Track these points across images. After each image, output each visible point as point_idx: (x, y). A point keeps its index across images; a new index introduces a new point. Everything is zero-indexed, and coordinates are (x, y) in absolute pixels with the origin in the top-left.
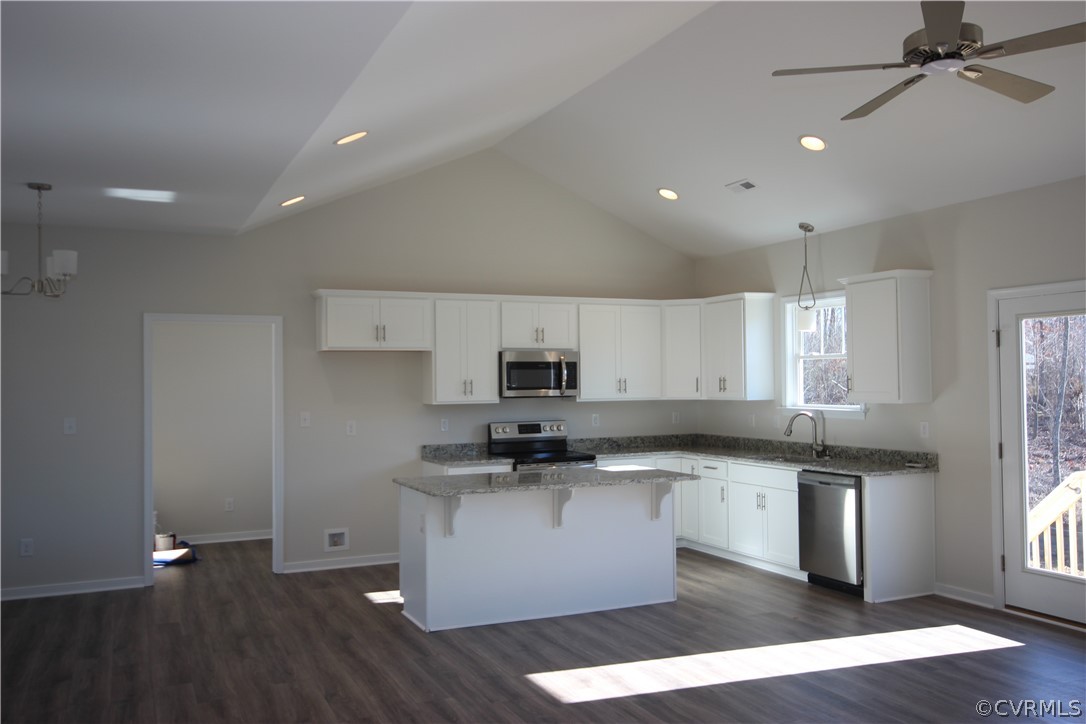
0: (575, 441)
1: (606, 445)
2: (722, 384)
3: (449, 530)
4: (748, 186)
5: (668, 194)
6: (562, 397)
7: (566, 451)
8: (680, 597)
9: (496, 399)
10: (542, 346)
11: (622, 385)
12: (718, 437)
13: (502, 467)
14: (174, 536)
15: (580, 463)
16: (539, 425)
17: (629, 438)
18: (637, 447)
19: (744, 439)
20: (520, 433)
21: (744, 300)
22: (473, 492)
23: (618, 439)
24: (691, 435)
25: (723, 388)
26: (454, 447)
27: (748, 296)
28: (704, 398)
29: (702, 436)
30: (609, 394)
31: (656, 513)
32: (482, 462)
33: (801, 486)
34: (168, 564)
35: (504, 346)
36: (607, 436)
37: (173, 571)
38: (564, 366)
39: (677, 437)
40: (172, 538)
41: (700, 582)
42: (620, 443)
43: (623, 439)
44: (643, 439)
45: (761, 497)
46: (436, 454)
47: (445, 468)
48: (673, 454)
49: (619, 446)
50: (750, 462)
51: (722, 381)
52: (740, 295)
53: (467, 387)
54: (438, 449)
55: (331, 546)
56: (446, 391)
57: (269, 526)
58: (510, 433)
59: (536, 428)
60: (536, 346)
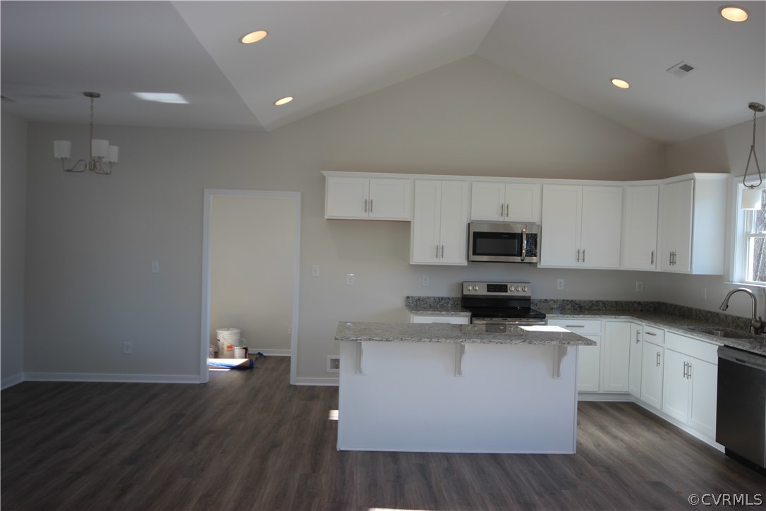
0: (540, 301)
1: (569, 307)
2: (673, 258)
3: (358, 369)
4: (687, 68)
5: (621, 84)
6: (522, 262)
7: (530, 308)
9: (465, 263)
10: (507, 219)
11: (581, 255)
12: (676, 306)
13: (462, 319)
14: (246, 349)
16: (506, 285)
17: (591, 302)
18: (599, 310)
20: (488, 291)
21: (694, 179)
23: (580, 301)
24: (653, 303)
25: (672, 262)
26: (432, 299)
27: (699, 176)
28: (659, 270)
29: (664, 304)
30: (569, 262)
31: (556, 372)
34: (233, 368)
35: (472, 219)
36: (570, 299)
37: (236, 374)
38: (524, 237)
39: (639, 303)
40: (244, 350)
42: (582, 305)
43: (585, 301)
44: (605, 303)
45: (687, 365)
46: (417, 304)
47: (412, 316)
48: (623, 318)
49: (581, 307)
51: (673, 255)
52: (690, 175)
53: (439, 251)
54: (419, 299)
55: (332, 368)
56: (421, 253)
58: (481, 291)
59: (503, 288)
60: (501, 219)
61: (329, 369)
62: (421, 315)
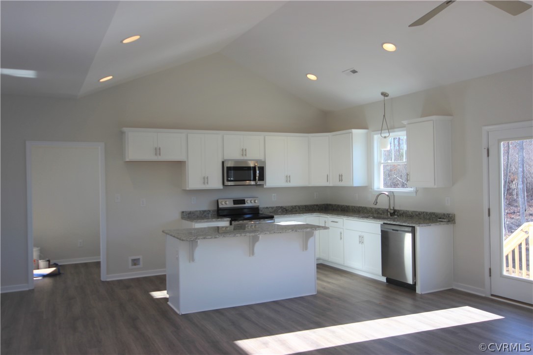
0: (264, 208)
1: (280, 210)
2: (341, 178)
3: (192, 258)
4: (354, 72)
5: (312, 77)
6: (256, 185)
7: (259, 213)
8: (319, 292)
9: (221, 187)
10: (245, 158)
11: (288, 178)
12: (338, 206)
13: (224, 223)
14: (49, 261)
15: (266, 220)
16: (244, 200)
17: (292, 206)
18: (296, 211)
19: (352, 206)
20: (234, 204)
21: (352, 133)
22: (204, 238)
23: (286, 207)
24: (323, 205)
25: (341, 180)
26: (199, 212)
27: (355, 131)
28: (331, 185)
29: (330, 205)
30: (282, 183)
31: (305, 247)
32: (213, 220)
33: (382, 231)
34: (44, 276)
35: (226, 158)
36: (280, 205)
37: (47, 280)
38: (257, 169)
39: (317, 205)
41: (329, 283)
42: (287, 209)
43: (289, 207)
44: (299, 207)
45: (361, 237)
46: (190, 216)
47: (193, 223)
48: (315, 214)
49: (286, 210)
50: (356, 219)
51: (341, 176)
52: (350, 131)
53: (205, 180)
54: (190, 213)
55: (132, 265)
56: (194, 182)
57: (99, 254)
58: (229, 204)
59: (243, 202)
60: (242, 158)
61: (130, 267)
62: (200, 222)
